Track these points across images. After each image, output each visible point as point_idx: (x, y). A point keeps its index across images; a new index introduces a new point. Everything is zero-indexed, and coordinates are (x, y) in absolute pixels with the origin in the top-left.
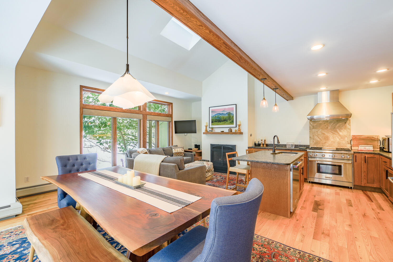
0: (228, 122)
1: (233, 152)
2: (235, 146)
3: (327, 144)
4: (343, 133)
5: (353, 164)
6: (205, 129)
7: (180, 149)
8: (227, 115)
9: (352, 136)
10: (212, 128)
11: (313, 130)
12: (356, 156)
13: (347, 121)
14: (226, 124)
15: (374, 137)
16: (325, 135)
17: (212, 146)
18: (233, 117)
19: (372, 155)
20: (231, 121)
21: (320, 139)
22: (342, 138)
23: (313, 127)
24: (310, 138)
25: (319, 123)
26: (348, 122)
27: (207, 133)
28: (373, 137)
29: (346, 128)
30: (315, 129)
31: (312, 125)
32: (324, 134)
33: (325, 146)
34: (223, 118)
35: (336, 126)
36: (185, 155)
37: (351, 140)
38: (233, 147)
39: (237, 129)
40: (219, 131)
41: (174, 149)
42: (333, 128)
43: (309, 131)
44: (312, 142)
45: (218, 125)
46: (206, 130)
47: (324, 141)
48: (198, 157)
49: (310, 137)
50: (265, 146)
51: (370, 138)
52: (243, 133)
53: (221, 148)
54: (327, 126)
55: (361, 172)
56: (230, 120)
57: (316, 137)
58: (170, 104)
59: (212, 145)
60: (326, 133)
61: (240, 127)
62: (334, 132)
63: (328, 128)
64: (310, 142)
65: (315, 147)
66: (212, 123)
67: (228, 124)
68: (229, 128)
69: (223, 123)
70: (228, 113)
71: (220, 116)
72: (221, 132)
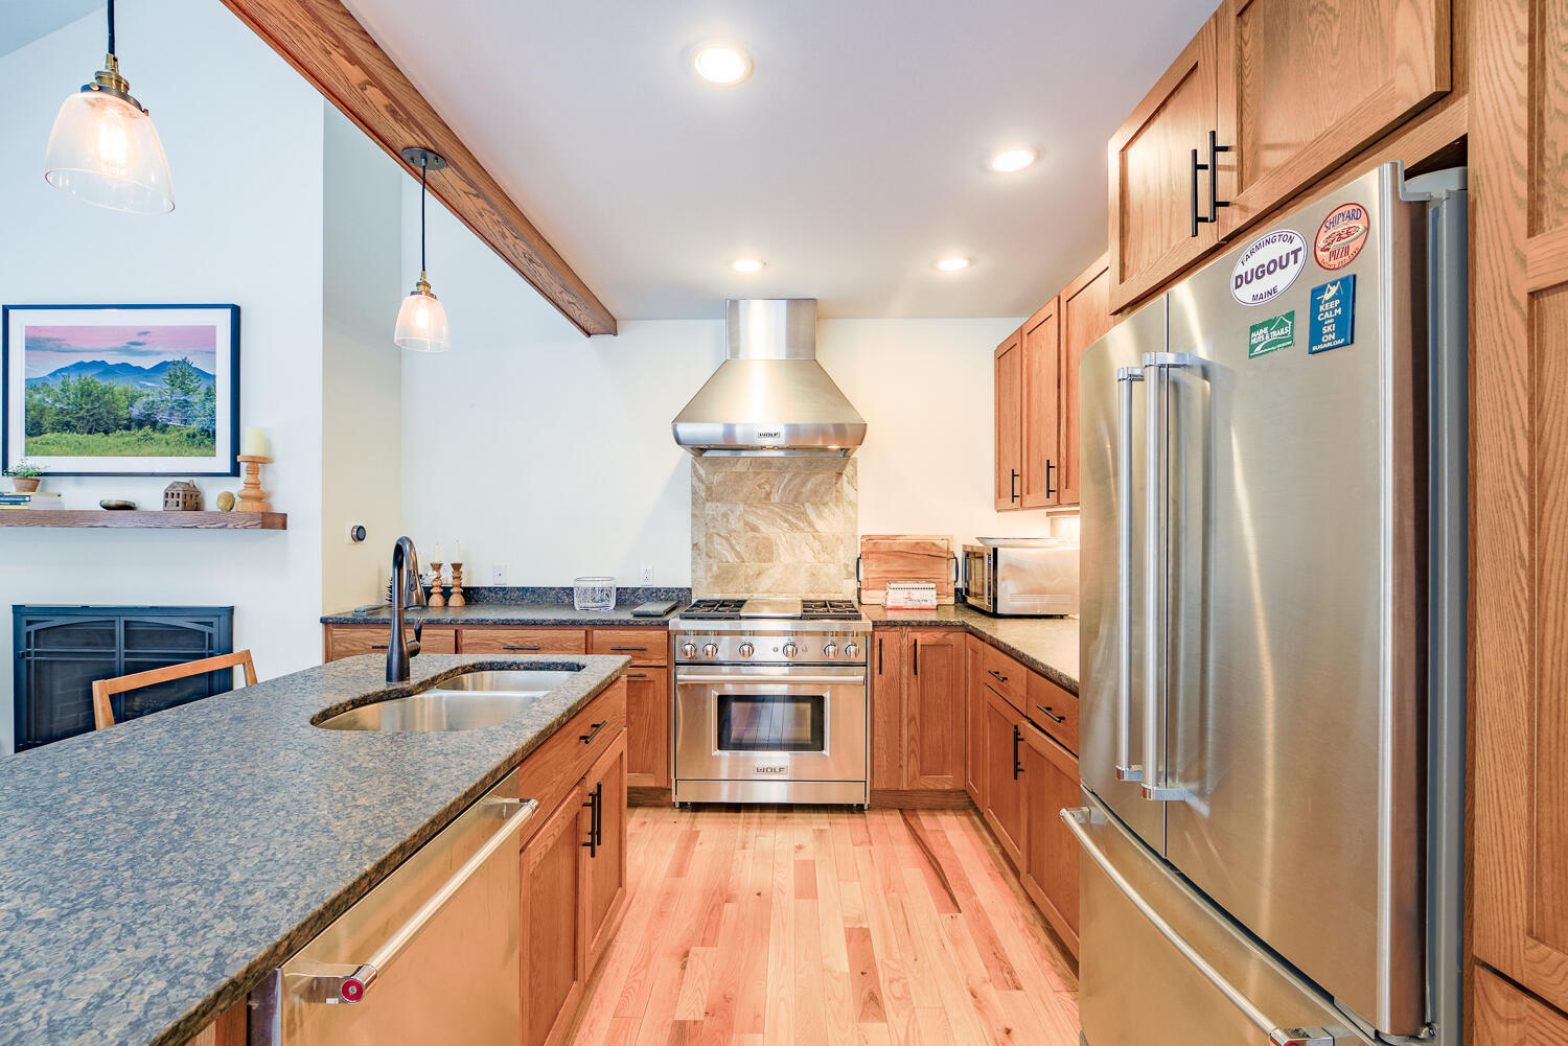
0: (172, 436)
1: (211, 655)
2: (226, 613)
3: (765, 582)
4: (829, 522)
5: (869, 683)
8: (161, 385)
9: (863, 537)
10: (33, 478)
11: (708, 504)
12: (881, 641)
13: (844, 466)
14: (153, 449)
15: (937, 542)
16: (758, 535)
18: (210, 396)
19: (936, 636)
20: (192, 429)
21: (738, 554)
22: (824, 549)
23: (709, 489)
24: (693, 549)
25: (734, 470)
26: (848, 470)
28: (934, 544)
29: (838, 500)
30: (719, 501)
31: (702, 482)
32: (754, 529)
33: (756, 589)
34: (131, 406)
35: (804, 490)
37: (858, 559)
38: (210, 624)
39: (240, 485)
40: (87, 497)
42: (790, 501)
43: (687, 510)
44: (701, 573)
45: (81, 450)
47: (755, 566)
49: (695, 546)
50: (456, 600)
51: (924, 549)
52: (285, 516)
53: (112, 634)
54: (767, 488)
55: (900, 721)
56: (185, 422)
57: (720, 546)
59: (23, 616)
60: (763, 527)
61: (265, 478)
62: (794, 520)
63: (772, 497)
64: (693, 571)
65: (717, 596)
66: (34, 439)
67: (167, 450)
68: (171, 480)
69: (128, 443)
70: (174, 363)
71: (103, 383)
72: (108, 508)
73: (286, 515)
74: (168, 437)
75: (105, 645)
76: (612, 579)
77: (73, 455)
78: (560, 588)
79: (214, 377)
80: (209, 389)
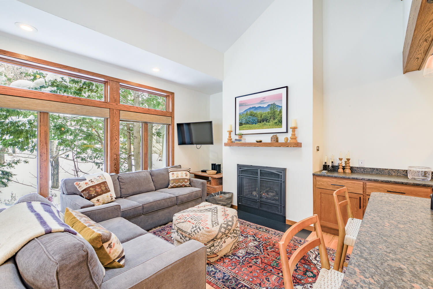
0: (271, 123)
2: (284, 170)
6: (228, 137)
7: (182, 173)
8: (268, 110)
10: (241, 135)
14: (266, 127)
17: (240, 168)
18: (281, 112)
20: (276, 121)
27: (231, 143)
34: (261, 117)
36: (192, 184)
38: (281, 172)
39: (289, 135)
40: (253, 139)
41: (172, 172)
45: (250, 128)
46: (230, 139)
48: (216, 187)
50: (348, 171)
53: (257, 173)
56: (274, 119)
58: (170, 95)
59: (239, 166)
61: (296, 132)
66: (241, 126)
67: (270, 127)
68: (273, 134)
69: (260, 126)
70: (271, 105)
71: (255, 112)
72: (257, 142)
73: (301, 143)
74: (270, 123)
75: (255, 175)
76: (429, 168)
77: (249, 130)
78: (390, 169)
79: (282, 107)
80: (280, 110)
